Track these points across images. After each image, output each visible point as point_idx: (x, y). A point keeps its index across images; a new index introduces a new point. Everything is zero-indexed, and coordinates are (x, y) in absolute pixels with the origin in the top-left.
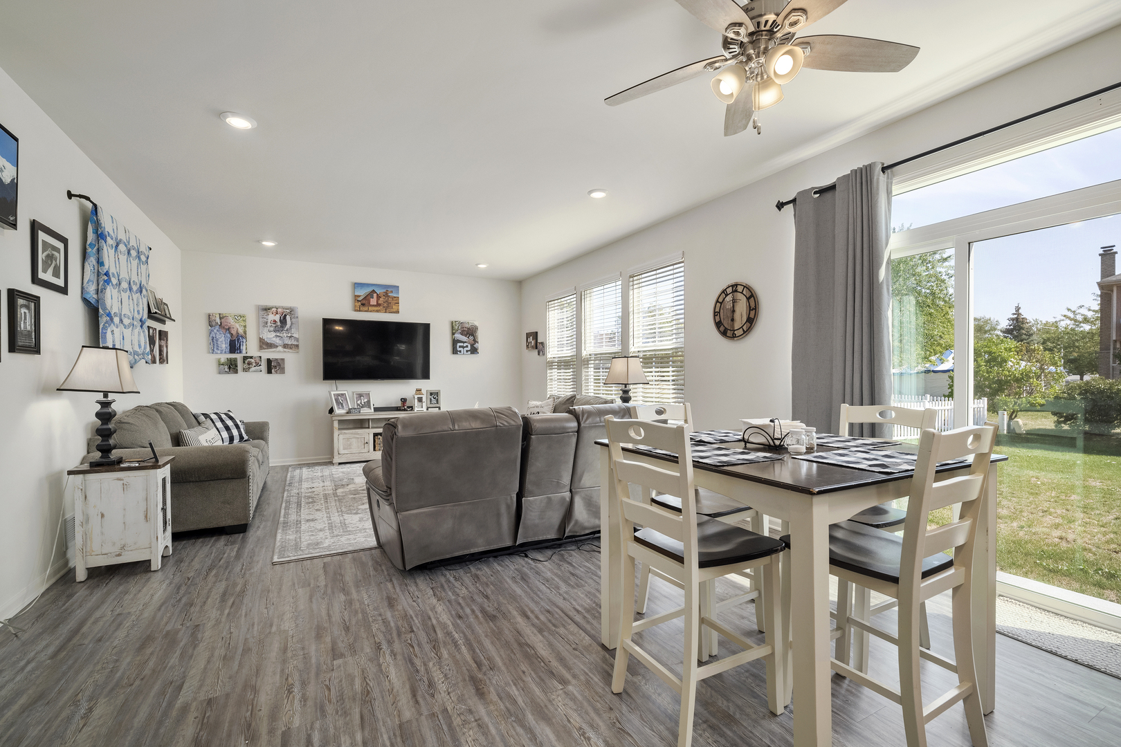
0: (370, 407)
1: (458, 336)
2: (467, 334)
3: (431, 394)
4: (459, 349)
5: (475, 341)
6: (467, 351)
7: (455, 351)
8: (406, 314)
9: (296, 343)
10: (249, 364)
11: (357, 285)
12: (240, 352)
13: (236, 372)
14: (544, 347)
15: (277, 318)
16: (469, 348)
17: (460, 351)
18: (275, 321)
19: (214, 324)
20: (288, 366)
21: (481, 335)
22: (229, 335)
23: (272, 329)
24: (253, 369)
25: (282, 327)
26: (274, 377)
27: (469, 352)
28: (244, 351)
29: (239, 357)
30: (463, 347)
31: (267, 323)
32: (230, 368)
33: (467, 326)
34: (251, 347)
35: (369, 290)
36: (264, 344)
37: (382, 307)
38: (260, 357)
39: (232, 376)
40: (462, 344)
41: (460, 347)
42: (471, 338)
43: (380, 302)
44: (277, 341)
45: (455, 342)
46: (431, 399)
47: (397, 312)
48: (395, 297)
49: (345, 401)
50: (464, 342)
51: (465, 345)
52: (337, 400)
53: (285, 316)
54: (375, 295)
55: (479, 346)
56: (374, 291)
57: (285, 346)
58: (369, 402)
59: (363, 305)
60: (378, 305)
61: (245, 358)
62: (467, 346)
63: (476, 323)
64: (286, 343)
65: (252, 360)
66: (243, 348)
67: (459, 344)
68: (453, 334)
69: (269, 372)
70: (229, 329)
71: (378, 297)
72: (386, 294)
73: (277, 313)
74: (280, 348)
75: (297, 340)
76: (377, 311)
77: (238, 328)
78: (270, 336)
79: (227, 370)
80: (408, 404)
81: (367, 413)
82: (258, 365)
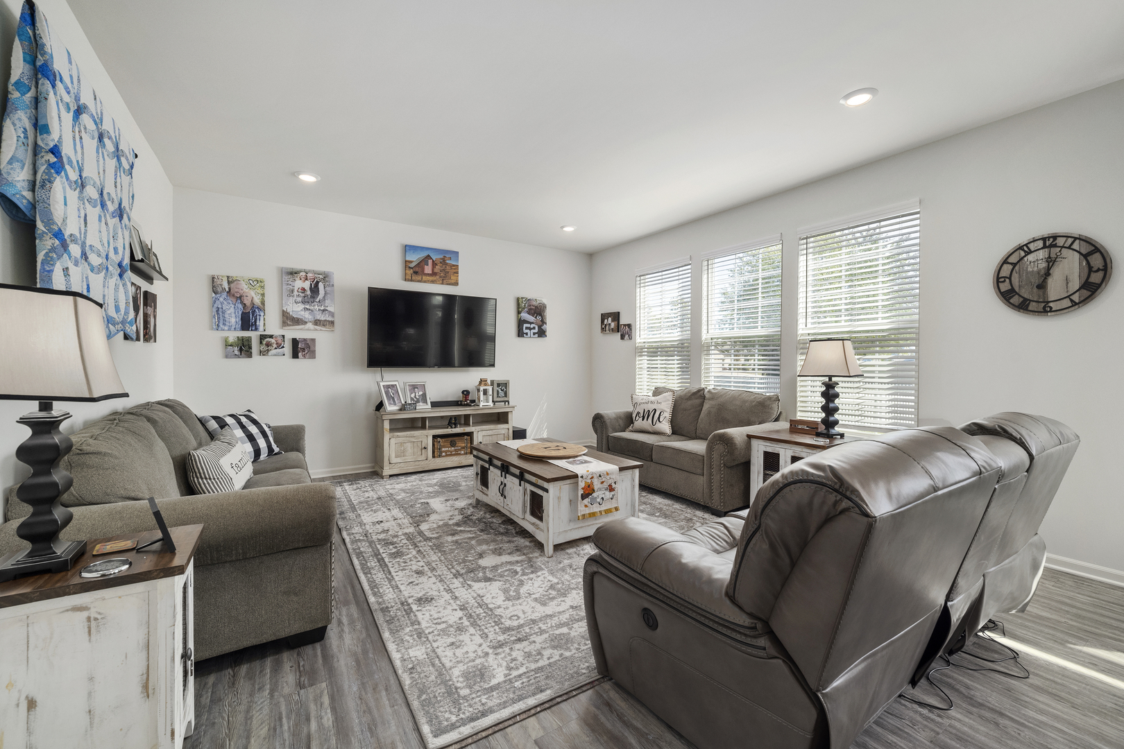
0: (425, 402)
1: (525, 316)
2: (535, 313)
3: (499, 385)
4: (525, 331)
5: (543, 322)
6: (534, 334)
7: (520, 334)
8: (466, 287)
9: (330, 319)
10: (268, 345)
11: (407, 248)
12: (256, 329)
13: (250, 355)
14: (631, 330)
15: (307, 285)
16: (536, 330)
17: (527, 334)
18: (304, 290)
19: (219, 289)
20: (320, 348)
21: (549, 314)
22: (240, 306)
23: (299, 299)
24: (274, 352)
25: (313, 297)
26: (302, 363)
27: (537, 335)
28: (261, 328)
29: (253, 335)
30: (530, 329)
31: (293, 291)
32: (241, 350)
33: (534, 303)
34: (270, 323)
35: (423, 255)
36: (288, 320)
37: (438, 277)
38: (283, 336)
39: (243, 362)
40: (528, 325)
41: (527, 328)
42: (539, 318)
43: (436, 270)
44: (306, 316)
45: (521, 323)
46: (498, 391)
47: (456, 284)
48: (454, 266)
49: (397, 395)
50: (531, 323)
51: (532, 326)
52: (387, 393)
53: (317, 283)
54: (430, 262)
55: (548, 327)
56: (428, 257)
57: (317, 322)
58: (424, 395)
59: (416, 273)
60: (434, 274)
61: (262, 337)
62: (534, 328)
63: (545, 301)
64: (318, 317)
65: (273, 341)
66: (260, 323)
67: (525, 325)
68: (519, 313)
69: (295, 356)
70: (240, 297)
71: (434, 264)
72: (443, 261)
73: (306, 279)
74: (310, 325)
75: (332, 314)
76: (433, 282)
77: (253, 296)
78: (296, 309)
79: (237, 352)
81: (424, 409)
82: (279, 346)
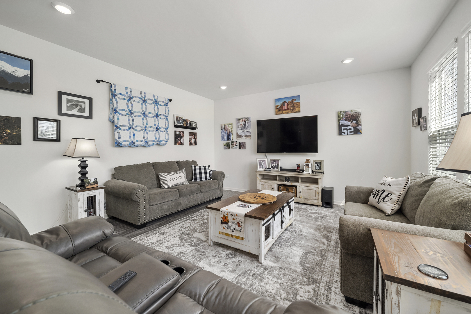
0: (278, 168)
1: (343, 122)
2: (351, 119)
3: (316, 163)
4: (343, 131)
5: (358, 124)
6: (350, 132)
7: (340, 133)
8: (305, 112)
9: (249, 134)
10: (233, 145)
11: (277, 100)
12: (230, 140)
13: (229, 148)
14: (426, 122)
15: (243, 123)
16: (352, 130)
17: (344, 133)
18: (242, 125)
19: (222, 128)
22: (227, 133)
23: (241, 128)
24: (234, 147)
25: (244, 127)
26: (242, 151)
27: (353, 133)
28: (231, 140)
29: (230, 142)
30: (347, 130)
31: (239, 126)
32: (227, 147)
33: (351, 113)
35: (283, 101)
36: (239, 136)
37: (290, 110)
38: (237, 142)
40: (346, 128)
41: (344, 129)
42: (354, 122)
43: (289, 107)
44: (243, 134)
45: (340, 126)
46: (315, 166)
47: (299, 111)
48: (297, 103)
49: (265, 164)
50: (348, 126)
51: (349, 128)
53: (246, 121)
54: (286, 104)
55: (363, 128)
56: (285, 102)
57: (246, 136)
58: (278, 165)
59: (280, 110)
60: (288, 109)
61: (232, 142)
62: (350, 129)
63: (359, 111)
64: (246, 134)
65: (234, 143)
66: (231, 138)
67: (343, 128)
68: (339, 121)
69: (240, 148)
70: (227, 130)
71: (288, 104)
72: (292, 102)
73: (243, 121)
74: (244, 137)
75: (250, 133)
76: (287, 113)
77: (229, 129)
78: (240, 132)
79: (226, 148)
80: (301, 168)
81: (276, 172)
82: (236, 145)
